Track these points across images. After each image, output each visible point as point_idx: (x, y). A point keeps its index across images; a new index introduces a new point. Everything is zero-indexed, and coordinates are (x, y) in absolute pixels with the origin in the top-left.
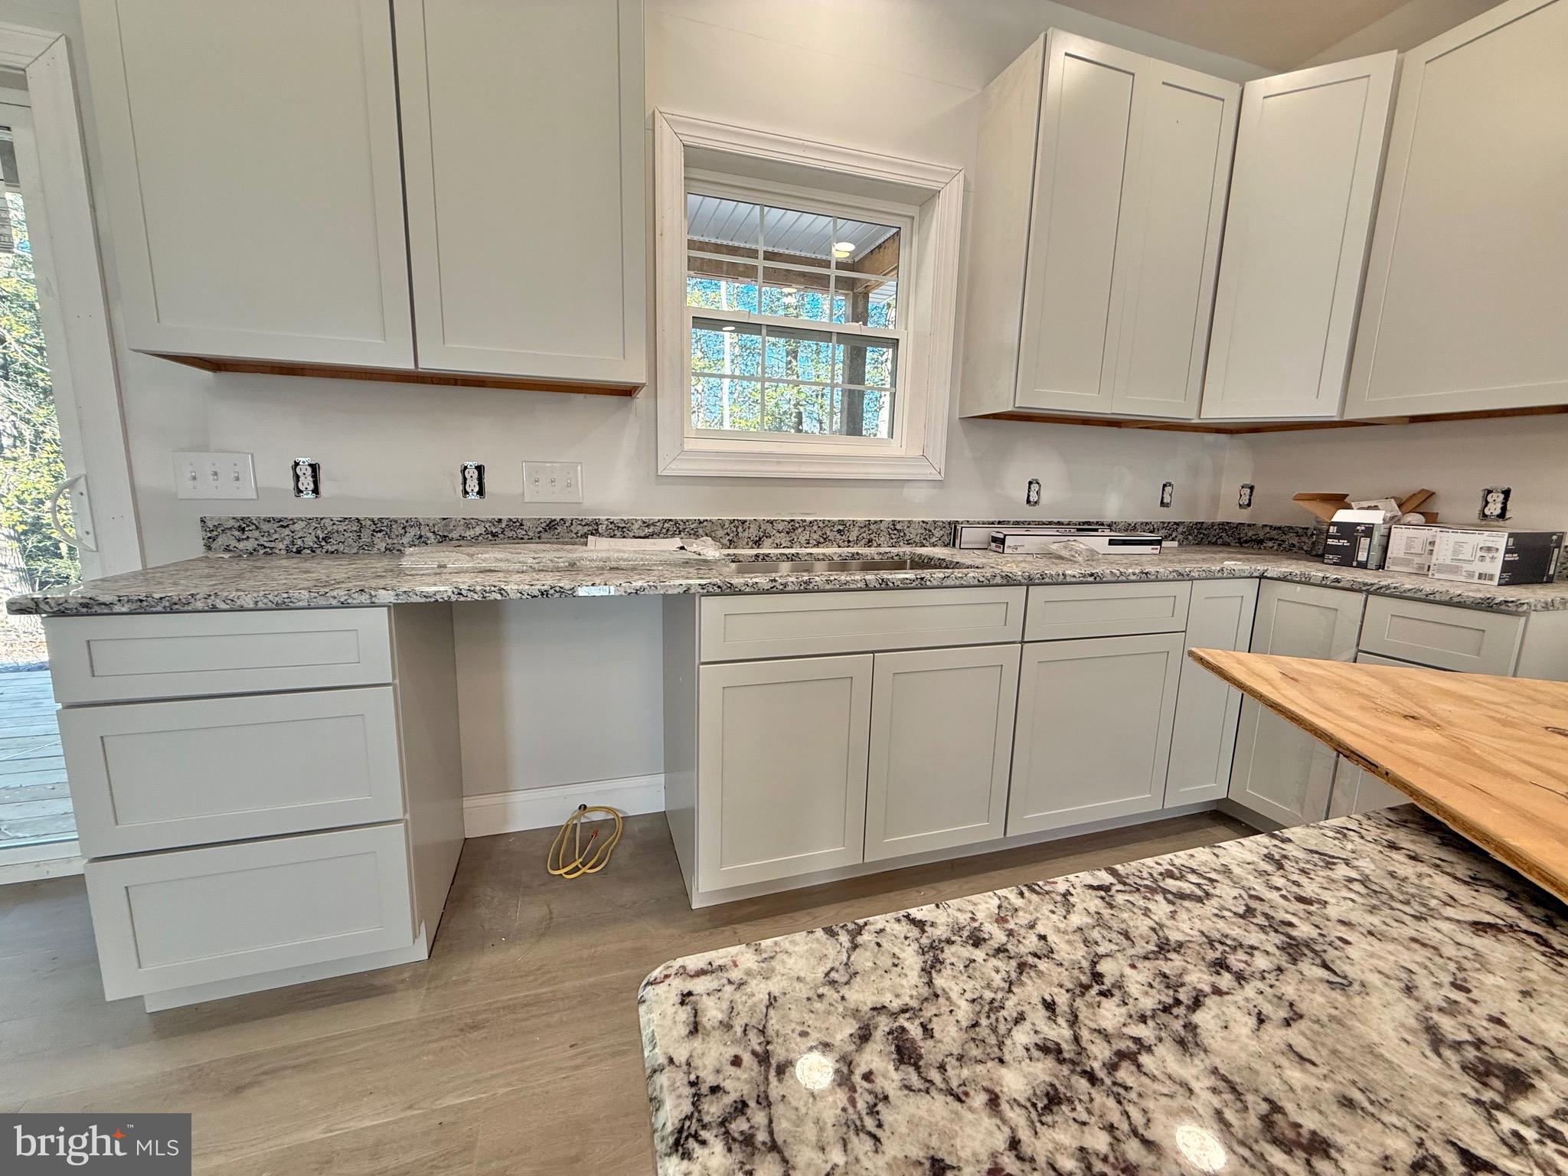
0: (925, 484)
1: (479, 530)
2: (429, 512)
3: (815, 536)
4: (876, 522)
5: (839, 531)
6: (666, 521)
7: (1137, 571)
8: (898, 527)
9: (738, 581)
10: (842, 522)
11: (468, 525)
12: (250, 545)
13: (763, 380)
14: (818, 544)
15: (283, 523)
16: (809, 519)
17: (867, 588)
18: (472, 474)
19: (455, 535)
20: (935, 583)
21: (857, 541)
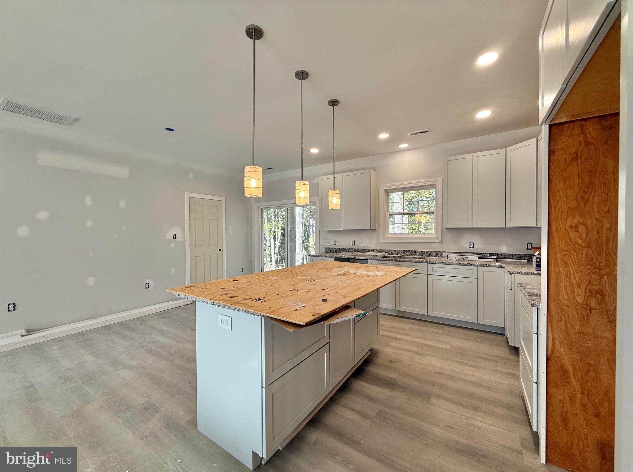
0: (437, 243)
1: (353, 250)
2: (347, 248)
3: (409, 254)
4: (423, 251)
5: (414, 253)
6: (380, 250)
7: (456, 263)
8: (429, 252)
9: (372, 258)
10: (415, 251)
11: (352, 249)
12: (329, 251)
13: (403, 223)
14: (410, 255)
15: (332, 248)
16: (408, 250)
17: (393, 261)
18: (353, 242)
19: (350, 251)
20: (406, 261)
21: (419, 255)
